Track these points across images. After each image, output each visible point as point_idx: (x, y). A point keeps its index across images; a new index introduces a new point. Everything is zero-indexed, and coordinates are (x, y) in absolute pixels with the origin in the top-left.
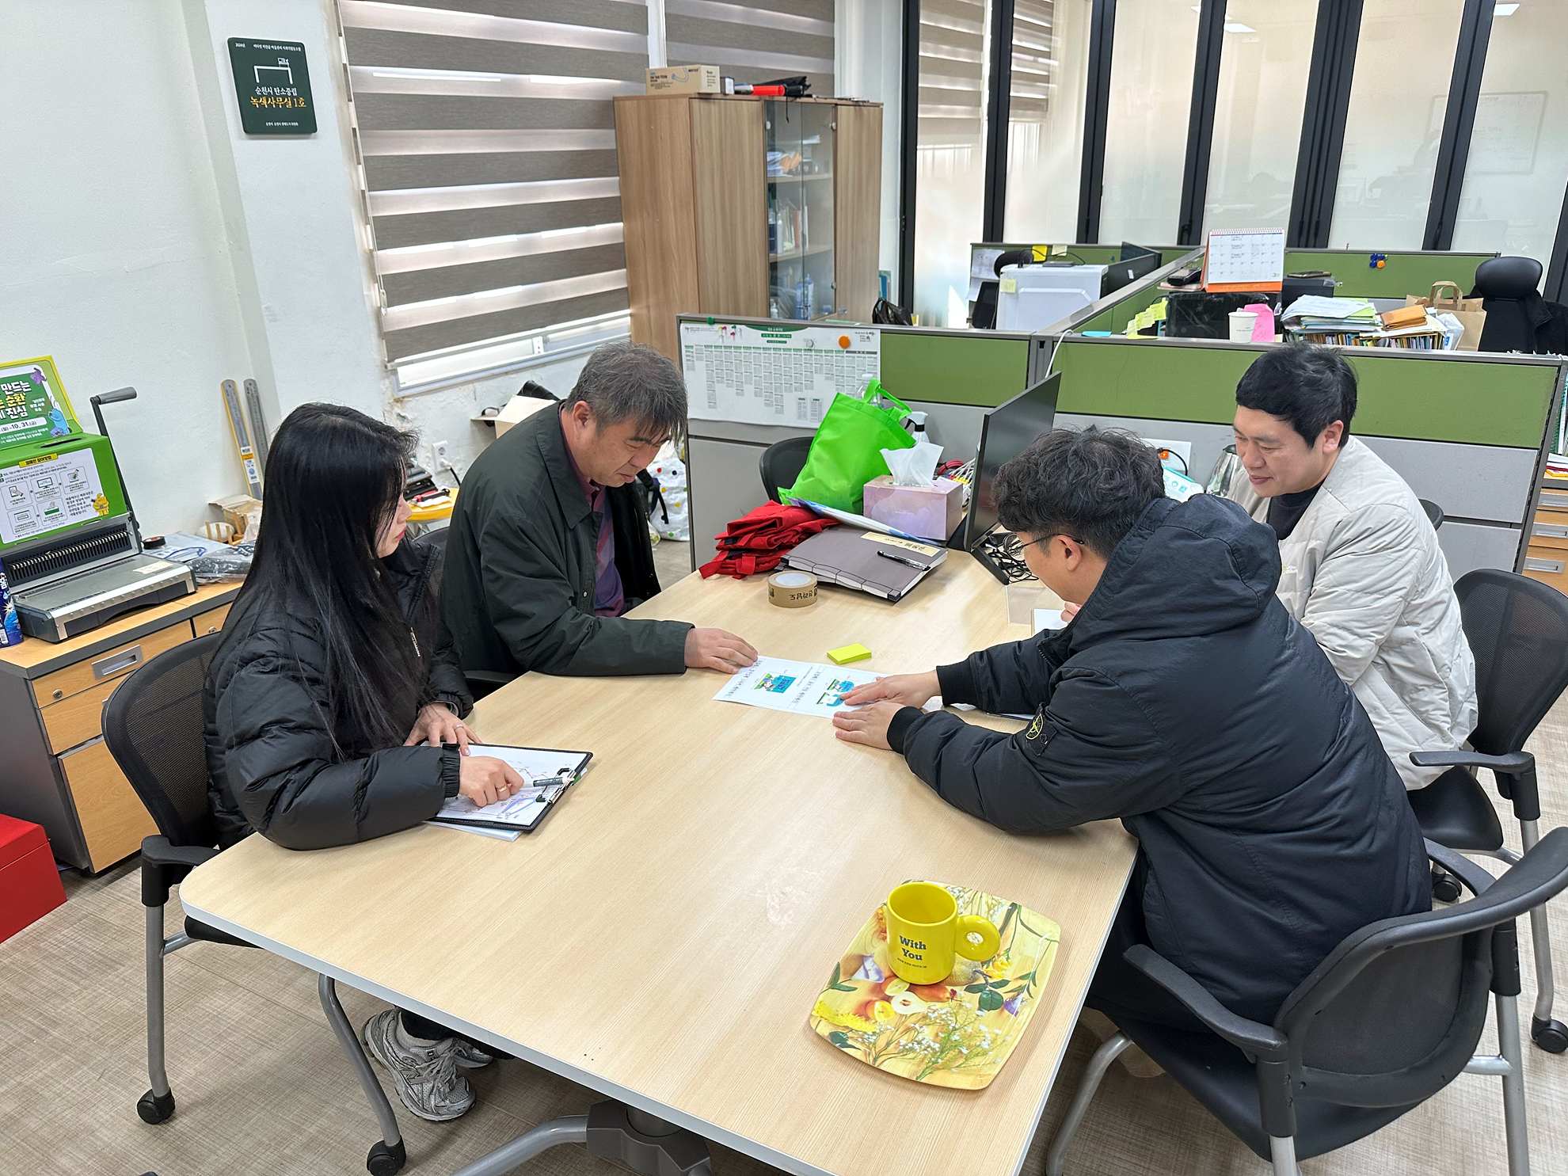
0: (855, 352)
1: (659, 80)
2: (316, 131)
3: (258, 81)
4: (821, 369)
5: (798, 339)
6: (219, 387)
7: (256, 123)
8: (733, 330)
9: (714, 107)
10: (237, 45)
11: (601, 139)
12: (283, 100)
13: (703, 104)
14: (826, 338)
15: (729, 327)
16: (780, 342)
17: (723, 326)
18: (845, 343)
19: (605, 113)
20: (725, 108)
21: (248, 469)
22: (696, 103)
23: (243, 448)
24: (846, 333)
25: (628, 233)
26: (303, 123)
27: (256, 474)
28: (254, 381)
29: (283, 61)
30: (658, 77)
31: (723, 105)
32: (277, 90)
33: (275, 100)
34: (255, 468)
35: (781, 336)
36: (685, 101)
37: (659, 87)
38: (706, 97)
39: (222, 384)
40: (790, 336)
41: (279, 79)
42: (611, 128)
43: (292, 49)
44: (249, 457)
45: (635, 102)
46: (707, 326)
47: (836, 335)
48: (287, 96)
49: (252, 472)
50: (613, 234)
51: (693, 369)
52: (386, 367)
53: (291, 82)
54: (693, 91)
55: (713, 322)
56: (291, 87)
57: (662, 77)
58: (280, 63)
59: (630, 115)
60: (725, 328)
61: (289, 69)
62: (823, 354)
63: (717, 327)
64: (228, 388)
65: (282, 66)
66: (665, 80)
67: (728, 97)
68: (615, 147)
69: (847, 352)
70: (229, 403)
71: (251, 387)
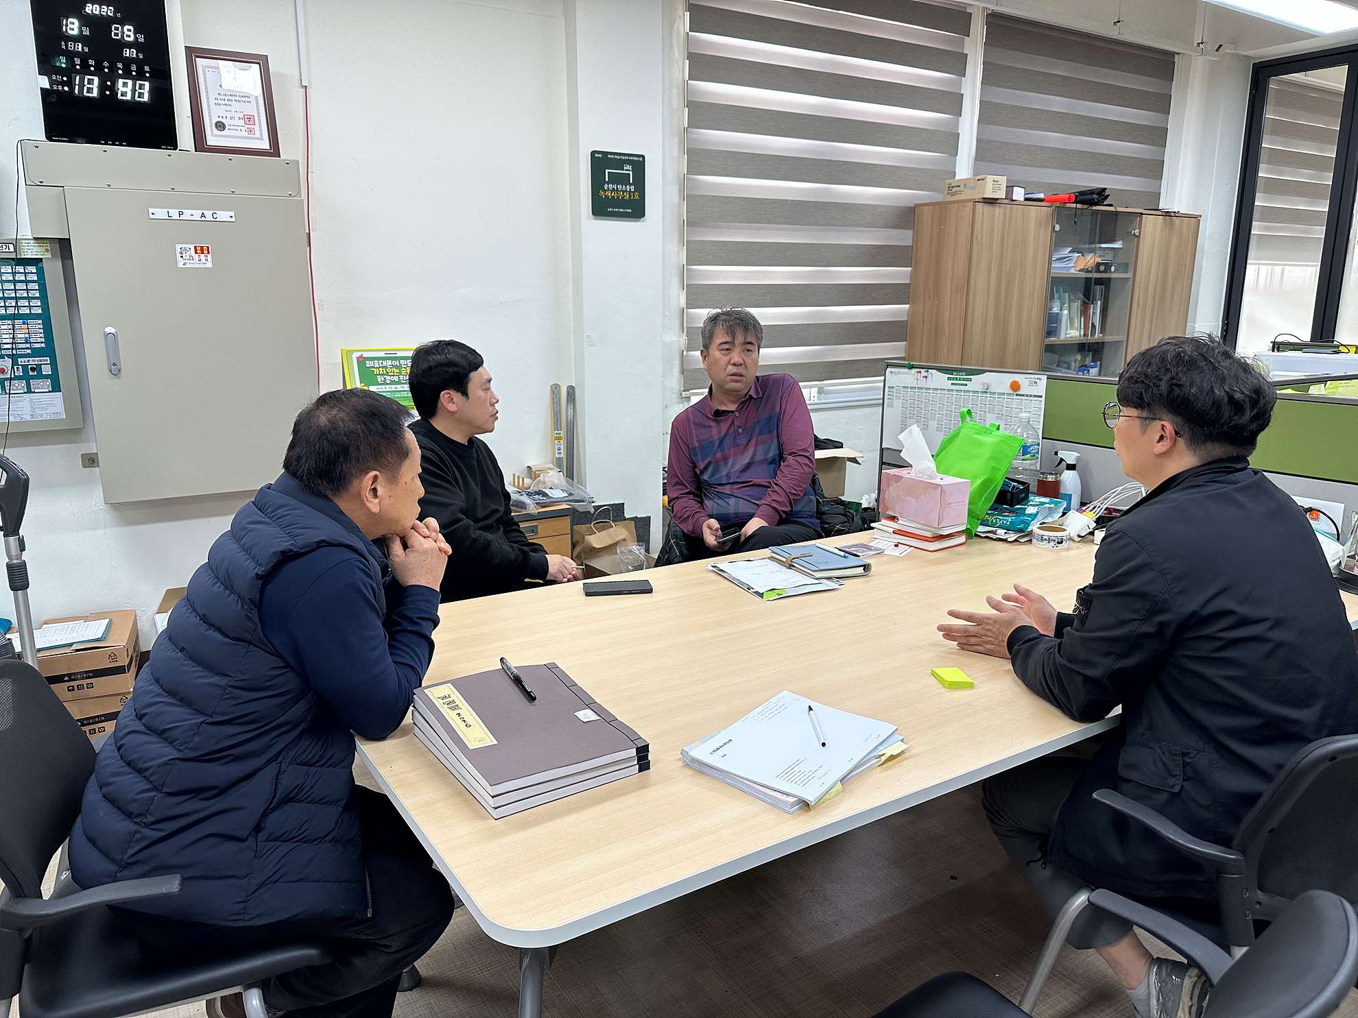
0: (1023, 395)
1: (954, 189)
2: (644, 216)
3: (607, 180)
4: (993, 410)
5: (977, 382)
6: (549, 388)
7: (602, 208)
8: (926, 374)
9: (998, 211)
10: (596, 155)
11: (903, 238)
12: (623, 194)
13: (987, 208)
14: (999, 381)
15: (923, 371)
16: (962, 385)
17: (918, 370)
18: (1015, 387)
19: (907, 216)
20: (1011, 213)
21: (557, 447)
22: (979, 206)
23: (556, 432)
24: (1017, 378)
25: (911, 313)
26: (634, 209)
27: (562, 451)
28: (573, 387)
29: (629, 167)
30: (953, 187)
31: (1008, 209)
32: (620, 187)
33: (617, 193)
34: (562, 447)
35: (964, 380)
36: (970, 205)
37: (954, 194)
38: (991, 202)
39: (551, 386)
40: (970, 380)
41: (623, 179)
42: (910, 229)
43: (636, 159)
44: (559, 439)
45: (931, 207)
46: (906, 370)
47: (1008, 379)
48: (626, 191)
49: (559, 449)
50: (900, 312)
51: (892, 406)
52: (681, 394)
53: (631, 182)
54: (978, 196)
55: (912, 367)
56: (630, 185)
57: (956, 186)
58: (625, 168)
59: (926, 216)
60: (920, 372)
61: (631, 173)
62: (996, 396)
63: (914, 371)
64: (555, 389)
65: (626, 170)
66: (958, 189)
67: (1015, 203)
68: (910, 244)
69: (1017, 395)
70: (553, 399)
71: (571, 391)
